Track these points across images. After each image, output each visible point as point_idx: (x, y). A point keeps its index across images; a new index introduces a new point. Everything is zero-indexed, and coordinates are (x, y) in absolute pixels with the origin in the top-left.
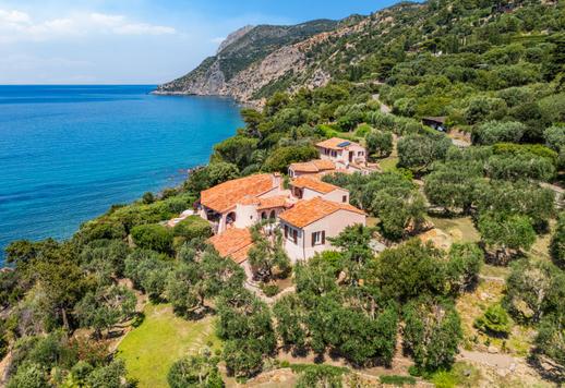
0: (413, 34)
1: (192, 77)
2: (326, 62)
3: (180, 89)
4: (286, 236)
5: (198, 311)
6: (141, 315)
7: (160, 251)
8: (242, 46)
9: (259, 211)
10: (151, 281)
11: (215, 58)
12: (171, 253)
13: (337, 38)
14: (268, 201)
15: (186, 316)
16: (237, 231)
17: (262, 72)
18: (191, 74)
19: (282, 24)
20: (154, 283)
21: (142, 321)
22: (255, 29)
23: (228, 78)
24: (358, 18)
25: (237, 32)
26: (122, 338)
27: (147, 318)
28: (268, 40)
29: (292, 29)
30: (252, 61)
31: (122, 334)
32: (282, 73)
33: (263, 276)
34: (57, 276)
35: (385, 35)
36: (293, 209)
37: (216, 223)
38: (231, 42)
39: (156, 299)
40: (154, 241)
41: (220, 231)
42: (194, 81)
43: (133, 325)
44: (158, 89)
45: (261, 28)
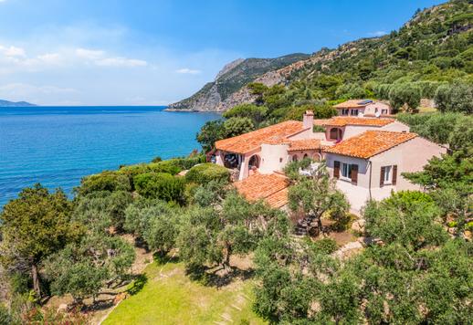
0: (380, 54)
1: (195, 98)
2: (305, 80)
3: (186, 107)
4: (337, 177)
5: (221, 273)
6: (142, 279)
7: (168, 200)
8: (235, 74)
9: (289, 152)
10: (155, 230)
11: (214, 83)
12: (183, 203)
13: (311, 65)
14: (300, 143)
15: (204, 280)
16: (261, 176)
18: (194, 96)
19: (265, 58)
20: (160, 233)
21: (141, 287)
22: (245, 62)
23: (224, 98)
24: (327, 51)
25: (231, 64)
26: (111, 310)
27: (150, 282)
28: (255, 70)
29: (273, 61)
30: (242, 85)
31: (112, 304)
33: (307, 229)
34: (26, 219)
35: (354, 58)
37: (235, 170)
38: (227, 71)
39: (163, 258)
40: (162, 188)
41: (241, 178)
42: (197, 101)
43: (128, 291)
44: (169, 107)
45: (250, 60)
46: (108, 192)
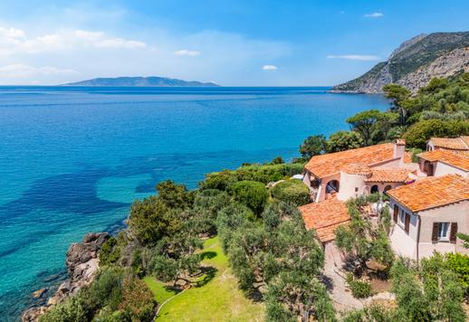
1: (363, 79)
3: (352, 89)
4: (396, 220)
6: (212, 274)
8: (413, 52)
11: (386, 63)
14: (384, 174)
15: (248, 292)
16: (338, 203)
17: (429, 73)
18: (363, 77)
19: (456, 31)
22: (428, 37)
23: (396, 79)
28: (441, 46)
30: (421, 64)
32: (451, 74)
33: (356, 267)
36: (413, 186)
37: (315, 190)
38: (403, 49)
41: (317, 200)
42: (365, 82)
44: (334, 89)
45: (435, 35)
46: (218, 190)
